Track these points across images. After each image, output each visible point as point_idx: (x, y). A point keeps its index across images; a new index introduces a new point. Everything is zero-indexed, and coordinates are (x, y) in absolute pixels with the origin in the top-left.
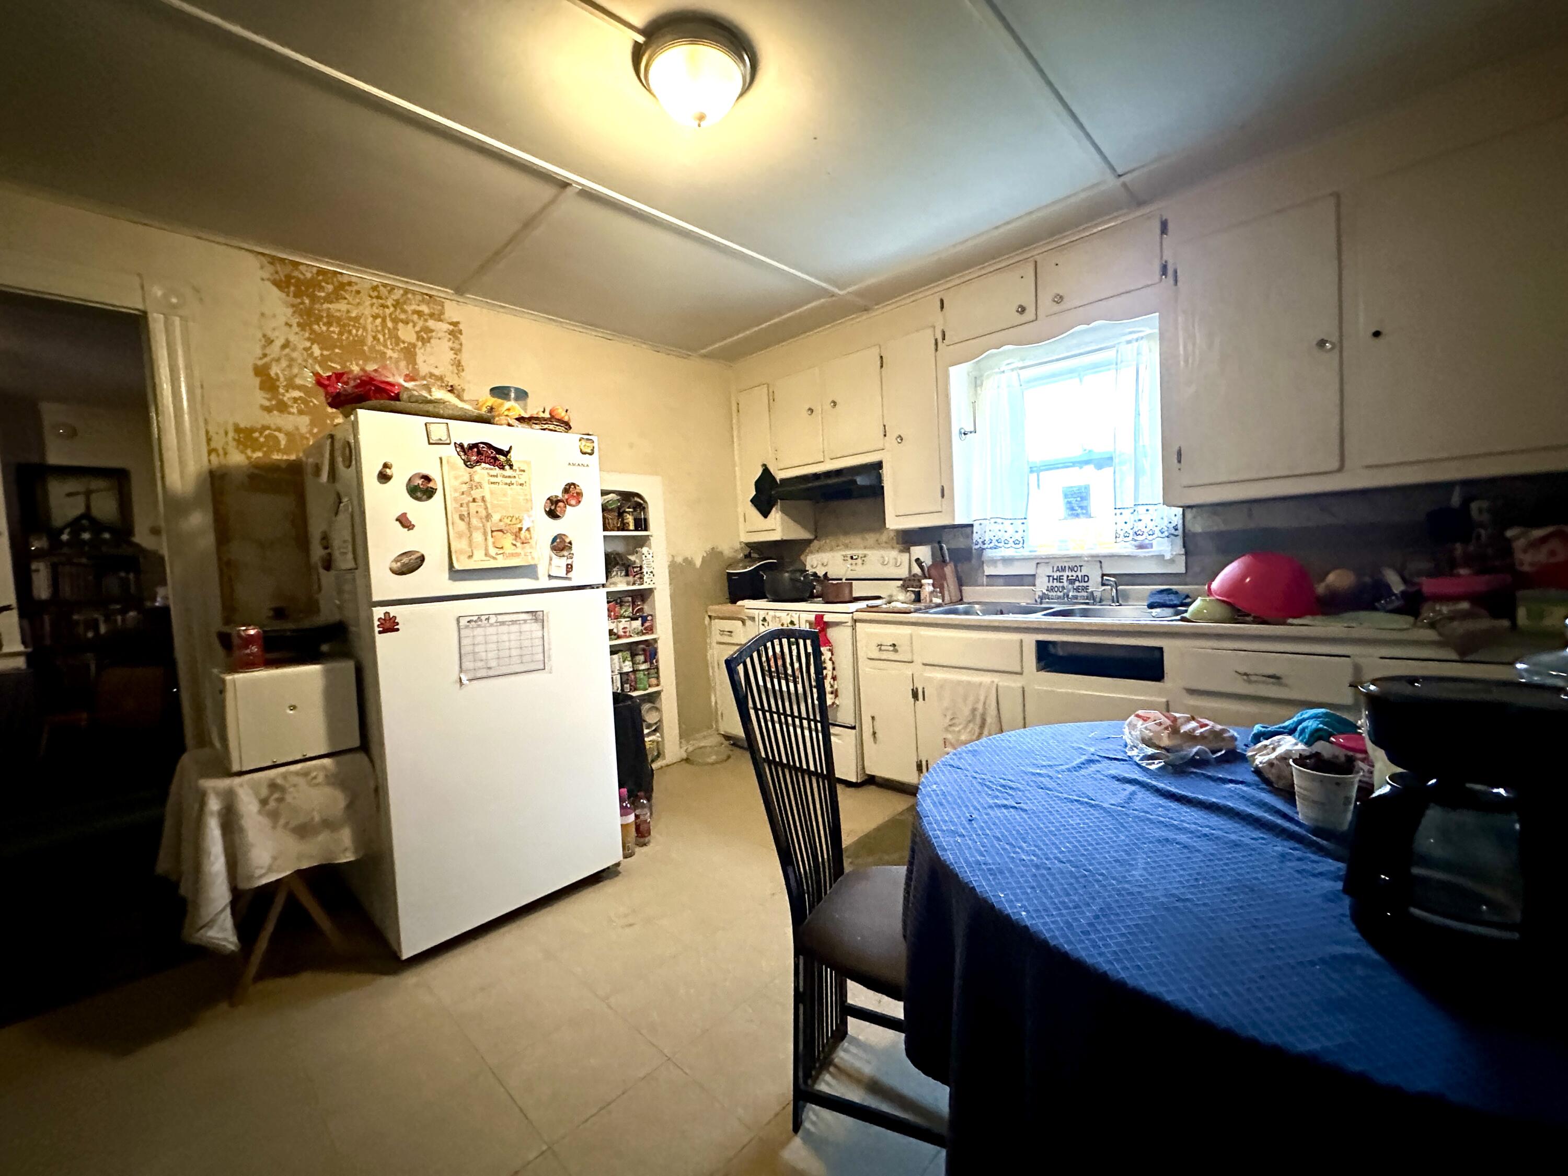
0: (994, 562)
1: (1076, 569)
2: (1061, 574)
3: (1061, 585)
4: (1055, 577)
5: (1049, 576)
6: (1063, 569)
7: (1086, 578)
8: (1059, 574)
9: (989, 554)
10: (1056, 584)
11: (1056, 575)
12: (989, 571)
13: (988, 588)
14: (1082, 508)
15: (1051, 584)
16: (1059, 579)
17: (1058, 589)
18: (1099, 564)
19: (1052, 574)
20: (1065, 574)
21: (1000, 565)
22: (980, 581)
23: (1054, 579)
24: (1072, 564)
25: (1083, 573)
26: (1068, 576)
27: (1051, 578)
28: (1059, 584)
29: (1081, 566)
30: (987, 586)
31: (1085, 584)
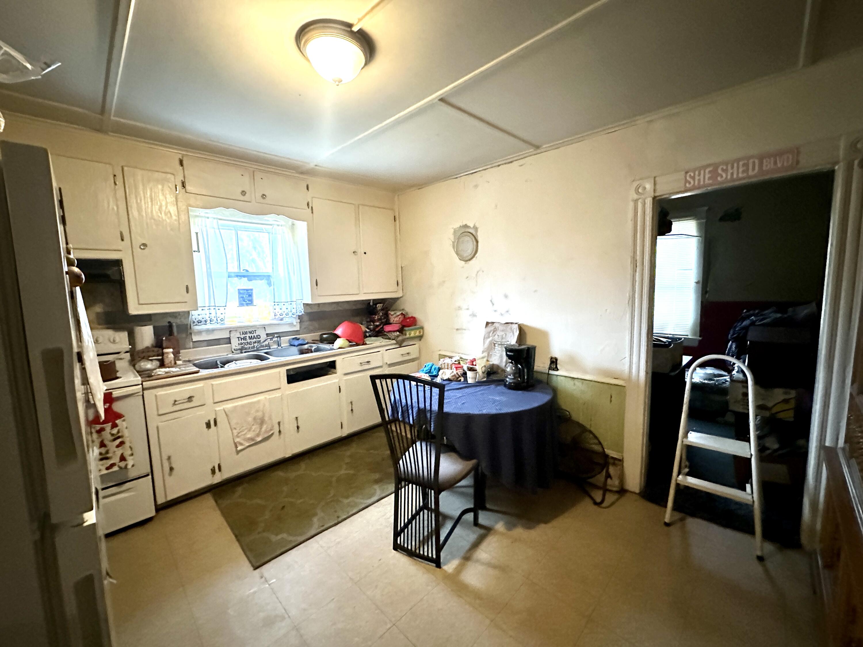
0: (200, 332)
1: (253, 332)
2: (245, 335)
3: (246, 341)
4: (242, 338)
5: (238, 338)
6: (246, 333)
7: (258, 337)
8: (244, 336)
9: (196, 328)
10: (243, 341)
11: (242, 336)
12: (195, 338)
13: (194, 349)
14: (249, 301)
15: (240, 342)
16: (245, 339)
17: (245, 344)
18: (264, 329)
19: (239, 336)
20: (248, 335)
21: (204, 334)
22: (187, 346)
23: (241, 339)
24: (250, 330)
25: (257, 334)
26: (249, 337)
27: (240, 339)
28: (245, 341)
29: (255, 331)
30: (193, 348)
31: (259, 340)
